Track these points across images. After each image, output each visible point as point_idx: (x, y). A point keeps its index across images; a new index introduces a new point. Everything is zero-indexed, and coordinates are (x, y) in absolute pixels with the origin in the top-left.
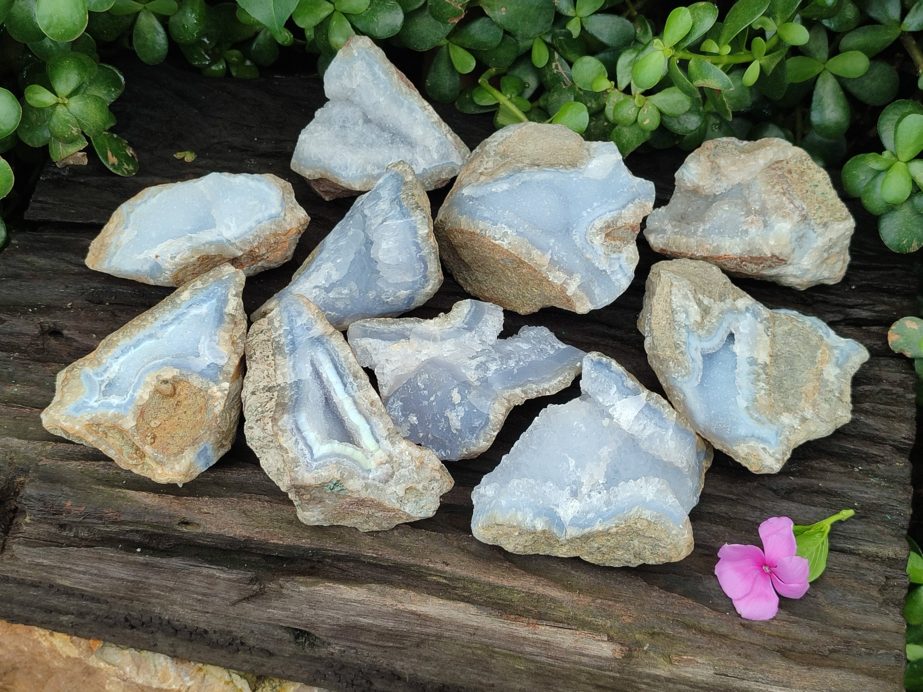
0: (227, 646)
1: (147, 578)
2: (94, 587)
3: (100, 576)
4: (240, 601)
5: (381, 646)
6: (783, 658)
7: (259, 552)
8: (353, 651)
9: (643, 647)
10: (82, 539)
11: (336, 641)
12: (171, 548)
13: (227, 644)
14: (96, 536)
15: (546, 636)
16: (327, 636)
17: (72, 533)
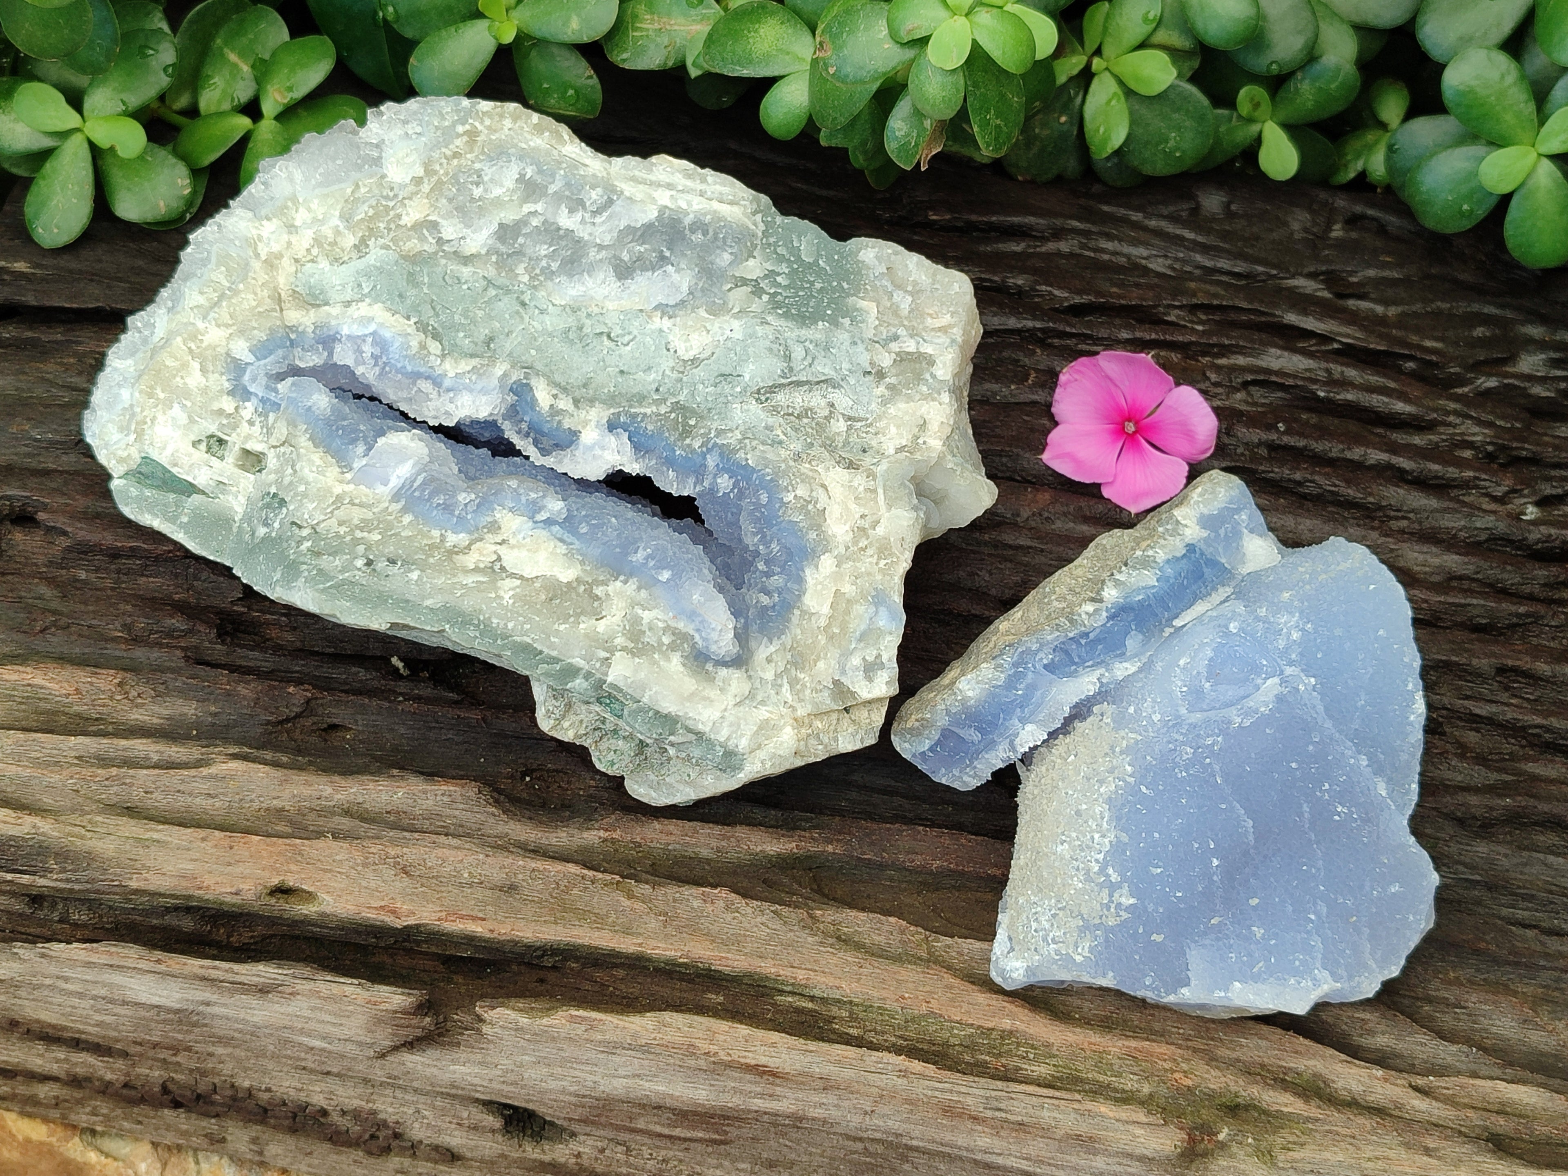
0: (365, 1142)
1: (208, 1004)
2: (99, 1024)
3: (112, 1001)
4: (395, 1049)
5: (679, 1139)
6: (1500, 1153)
7: (433, 949)
8: (620, 1149)
9: (1216, 1134)
10: (76, 925)
11: (588, 1129)
12: (255, 943)
13: (367, 1136)
14: (105, 920)
15: (1020, 1114)
16: (570, 1120)
17: (56, 914)
